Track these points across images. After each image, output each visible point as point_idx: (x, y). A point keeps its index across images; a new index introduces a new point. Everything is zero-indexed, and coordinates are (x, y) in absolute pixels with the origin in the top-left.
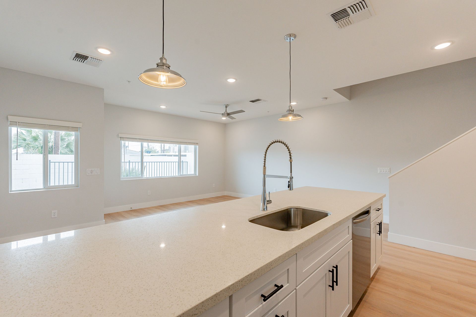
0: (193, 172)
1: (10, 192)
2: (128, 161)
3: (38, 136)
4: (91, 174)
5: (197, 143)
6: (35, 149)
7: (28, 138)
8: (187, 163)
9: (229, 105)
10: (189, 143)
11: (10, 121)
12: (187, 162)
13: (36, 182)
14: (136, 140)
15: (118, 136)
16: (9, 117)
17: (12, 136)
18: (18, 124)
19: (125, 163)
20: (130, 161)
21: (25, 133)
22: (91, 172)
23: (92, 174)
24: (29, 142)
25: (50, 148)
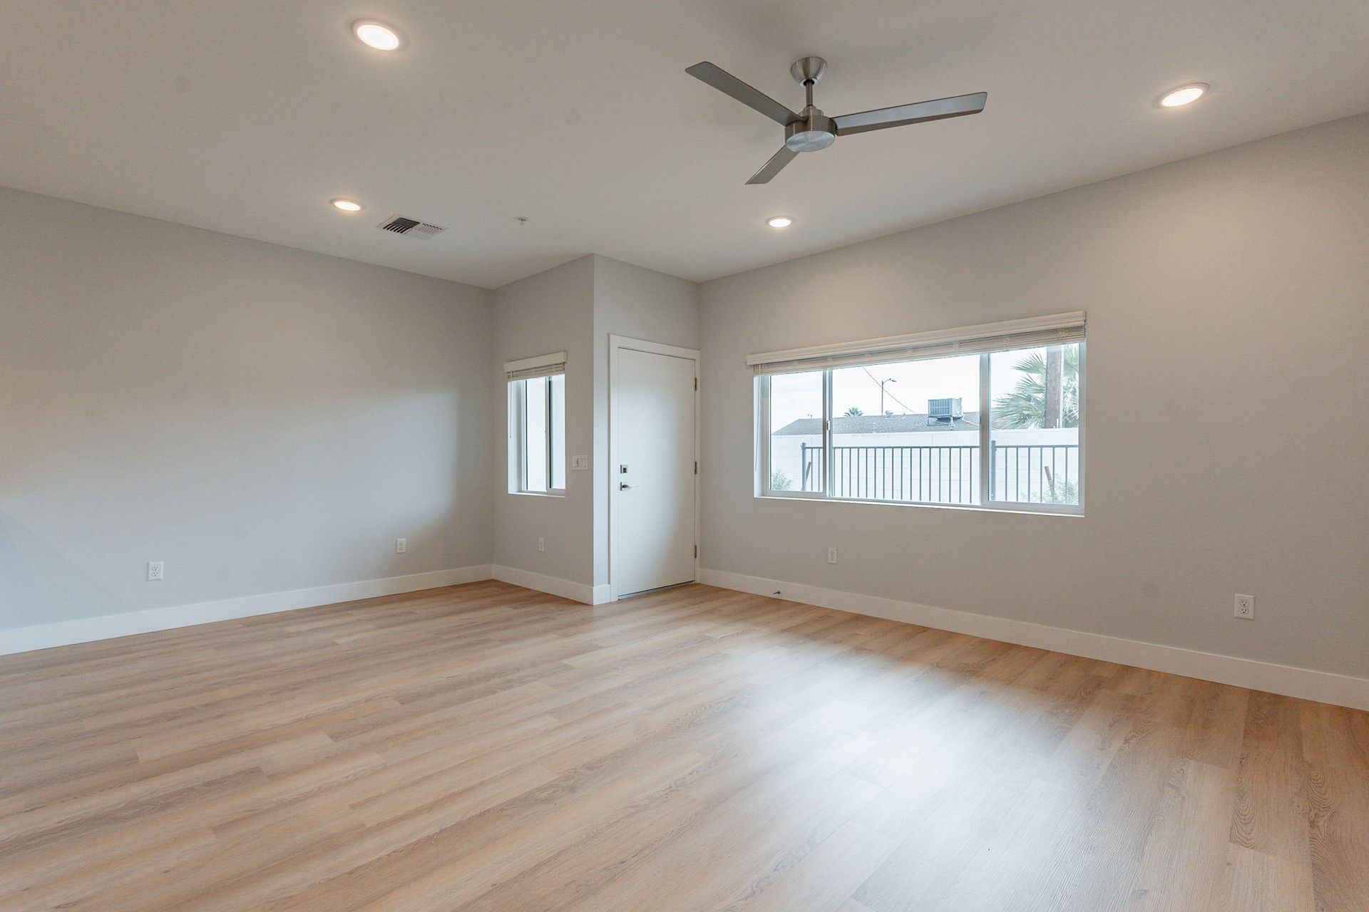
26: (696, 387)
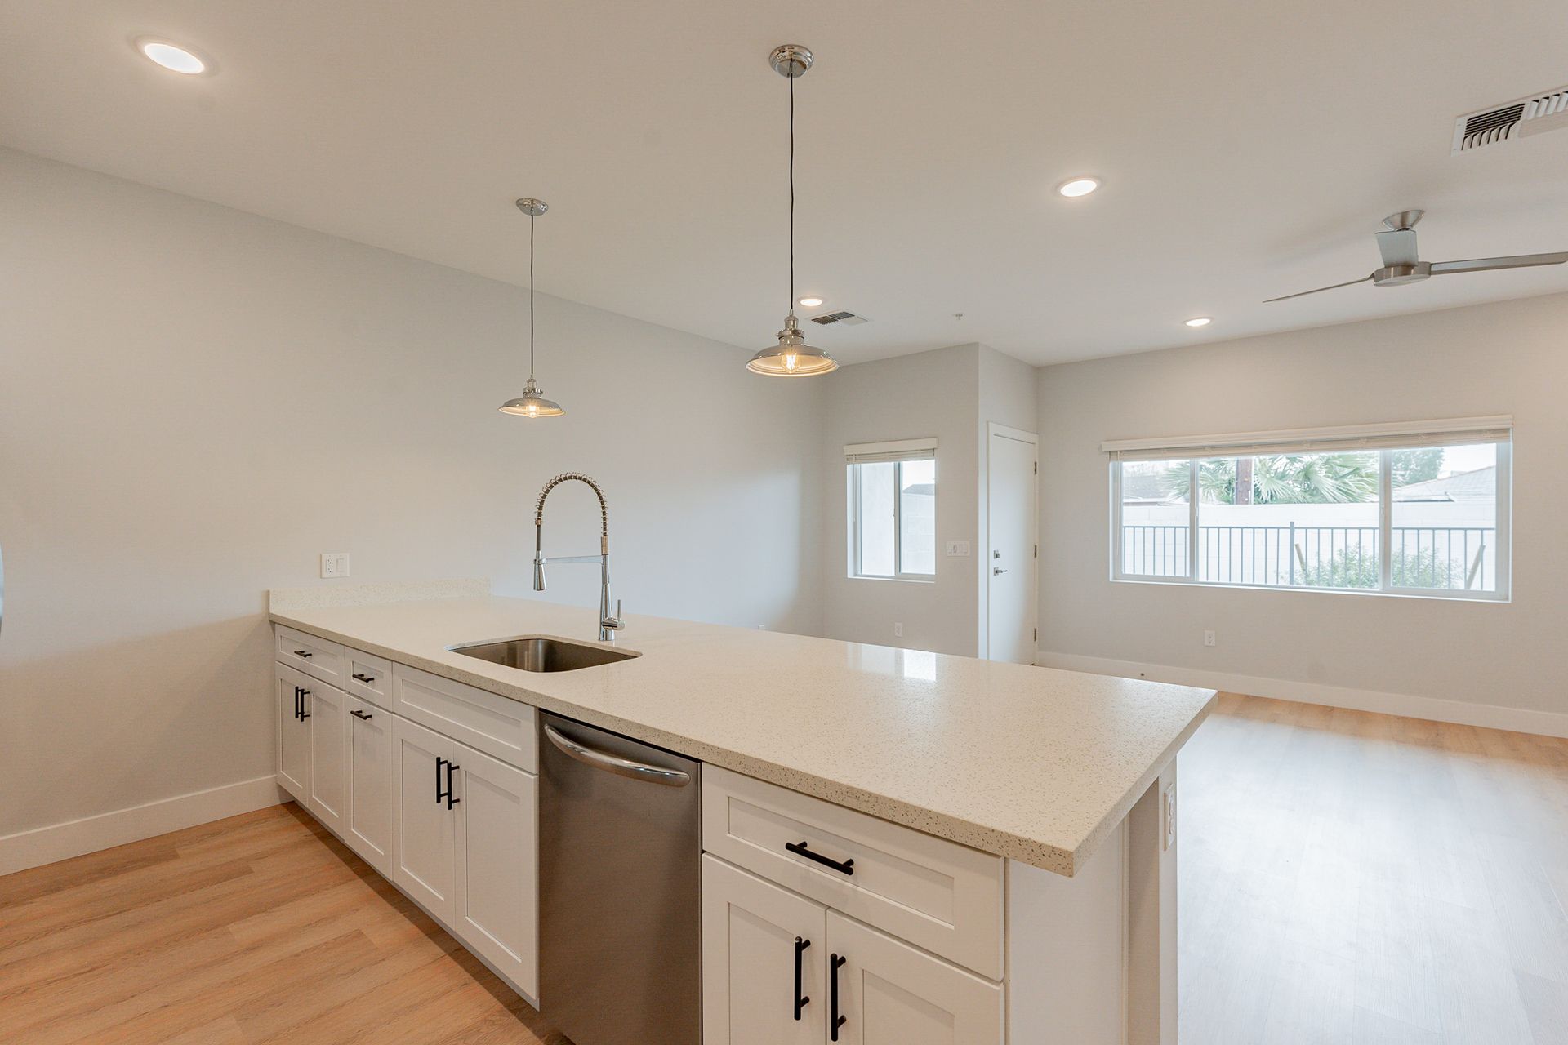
2: (1289, 526)
20: (1295, 526)
26: (1036, 470)
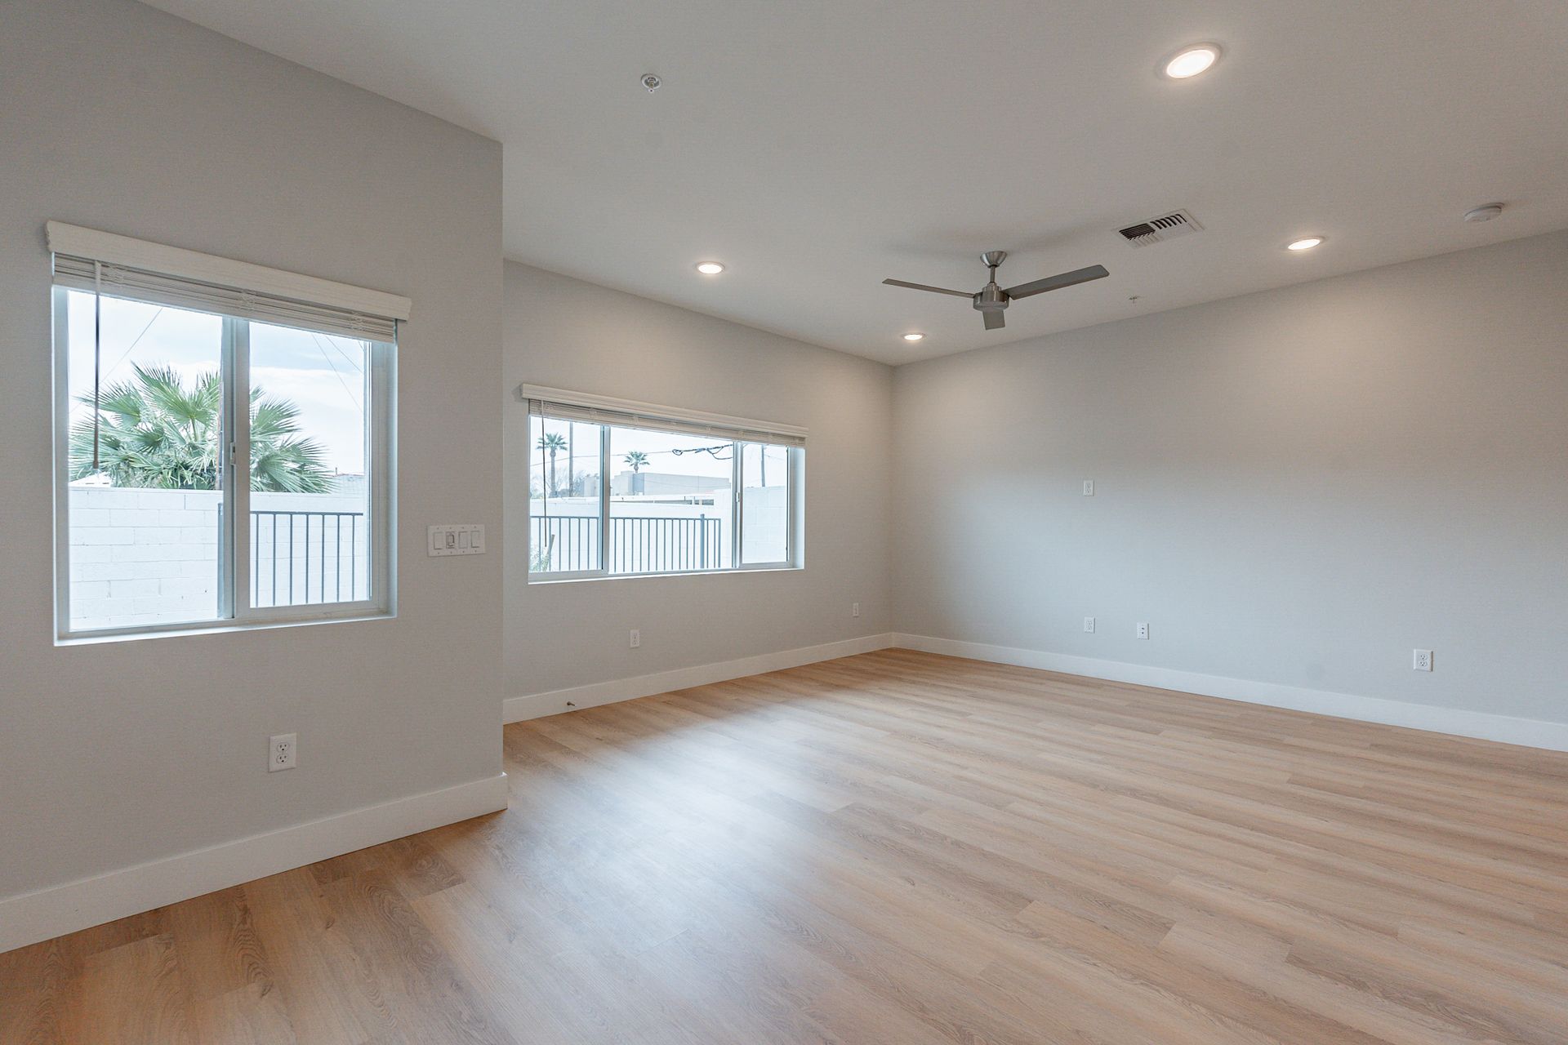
0: (780, 557)
1: (60, 638)
3: (161, 432)
4: (447, 552)
5: (802, 439)
6: (149, 479)
7: (125, 439)
8: (717, 522)
9: (1006, 255)
10: (774, 434)
11: (58, 255)
12: (719, 520)
13: (160, 592)
14: (588, 416)
15: (521, 394)
16: (51, 227)
17: (71, 431)
18: (98, 276)
19: (548, 520)
21: (114, 423)
22: (448, 544)
23: (454, 552)
24: (130, 453)
25: (201, 475)
